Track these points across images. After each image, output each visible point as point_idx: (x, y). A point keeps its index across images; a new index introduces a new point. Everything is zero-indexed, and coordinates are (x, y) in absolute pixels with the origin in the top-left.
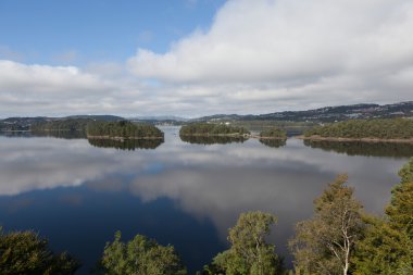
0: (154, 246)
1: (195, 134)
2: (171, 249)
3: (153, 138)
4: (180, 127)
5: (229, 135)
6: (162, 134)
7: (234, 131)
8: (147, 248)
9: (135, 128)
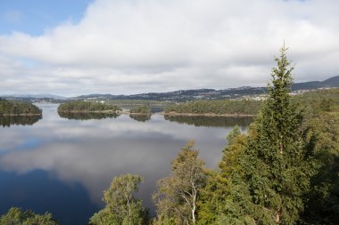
0: (30, 216)
1: (73, 111)
2: (49, 216)
3: (30, 114)
4: (58, 105)
5: (104, 112)
6: (40, 111)
7: (108, 108)
8: (22, 218)
9: (10, 105)
